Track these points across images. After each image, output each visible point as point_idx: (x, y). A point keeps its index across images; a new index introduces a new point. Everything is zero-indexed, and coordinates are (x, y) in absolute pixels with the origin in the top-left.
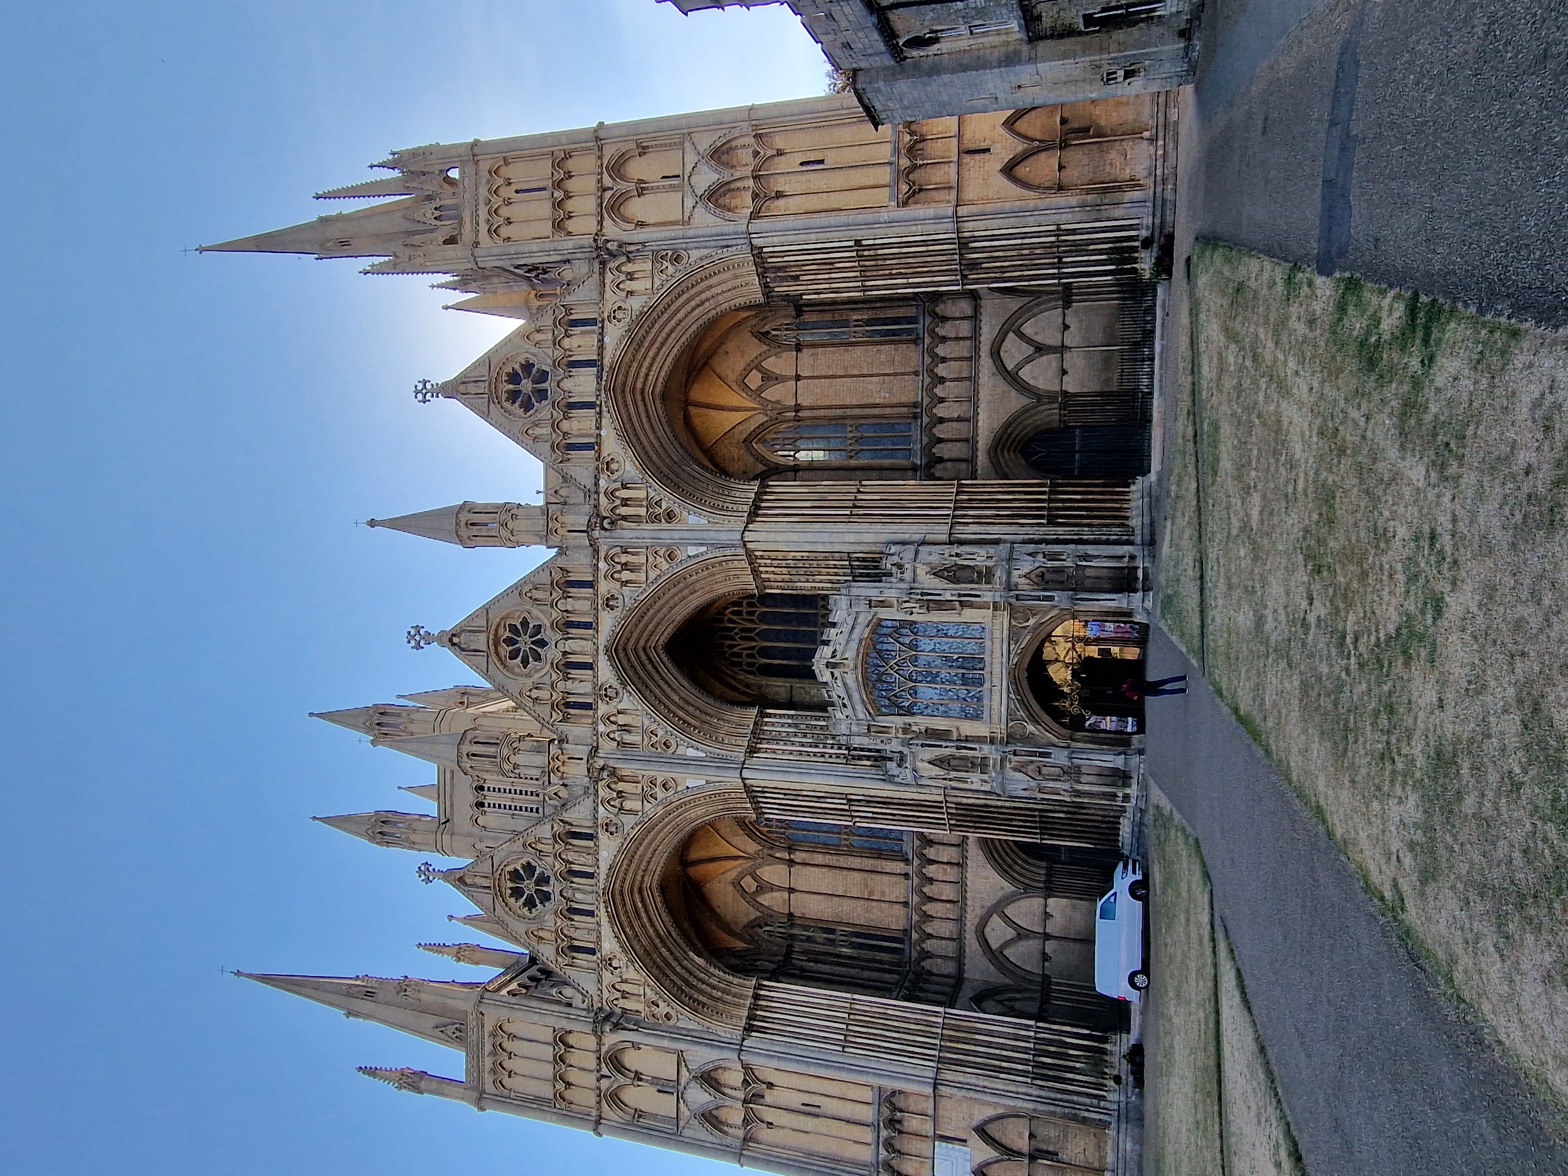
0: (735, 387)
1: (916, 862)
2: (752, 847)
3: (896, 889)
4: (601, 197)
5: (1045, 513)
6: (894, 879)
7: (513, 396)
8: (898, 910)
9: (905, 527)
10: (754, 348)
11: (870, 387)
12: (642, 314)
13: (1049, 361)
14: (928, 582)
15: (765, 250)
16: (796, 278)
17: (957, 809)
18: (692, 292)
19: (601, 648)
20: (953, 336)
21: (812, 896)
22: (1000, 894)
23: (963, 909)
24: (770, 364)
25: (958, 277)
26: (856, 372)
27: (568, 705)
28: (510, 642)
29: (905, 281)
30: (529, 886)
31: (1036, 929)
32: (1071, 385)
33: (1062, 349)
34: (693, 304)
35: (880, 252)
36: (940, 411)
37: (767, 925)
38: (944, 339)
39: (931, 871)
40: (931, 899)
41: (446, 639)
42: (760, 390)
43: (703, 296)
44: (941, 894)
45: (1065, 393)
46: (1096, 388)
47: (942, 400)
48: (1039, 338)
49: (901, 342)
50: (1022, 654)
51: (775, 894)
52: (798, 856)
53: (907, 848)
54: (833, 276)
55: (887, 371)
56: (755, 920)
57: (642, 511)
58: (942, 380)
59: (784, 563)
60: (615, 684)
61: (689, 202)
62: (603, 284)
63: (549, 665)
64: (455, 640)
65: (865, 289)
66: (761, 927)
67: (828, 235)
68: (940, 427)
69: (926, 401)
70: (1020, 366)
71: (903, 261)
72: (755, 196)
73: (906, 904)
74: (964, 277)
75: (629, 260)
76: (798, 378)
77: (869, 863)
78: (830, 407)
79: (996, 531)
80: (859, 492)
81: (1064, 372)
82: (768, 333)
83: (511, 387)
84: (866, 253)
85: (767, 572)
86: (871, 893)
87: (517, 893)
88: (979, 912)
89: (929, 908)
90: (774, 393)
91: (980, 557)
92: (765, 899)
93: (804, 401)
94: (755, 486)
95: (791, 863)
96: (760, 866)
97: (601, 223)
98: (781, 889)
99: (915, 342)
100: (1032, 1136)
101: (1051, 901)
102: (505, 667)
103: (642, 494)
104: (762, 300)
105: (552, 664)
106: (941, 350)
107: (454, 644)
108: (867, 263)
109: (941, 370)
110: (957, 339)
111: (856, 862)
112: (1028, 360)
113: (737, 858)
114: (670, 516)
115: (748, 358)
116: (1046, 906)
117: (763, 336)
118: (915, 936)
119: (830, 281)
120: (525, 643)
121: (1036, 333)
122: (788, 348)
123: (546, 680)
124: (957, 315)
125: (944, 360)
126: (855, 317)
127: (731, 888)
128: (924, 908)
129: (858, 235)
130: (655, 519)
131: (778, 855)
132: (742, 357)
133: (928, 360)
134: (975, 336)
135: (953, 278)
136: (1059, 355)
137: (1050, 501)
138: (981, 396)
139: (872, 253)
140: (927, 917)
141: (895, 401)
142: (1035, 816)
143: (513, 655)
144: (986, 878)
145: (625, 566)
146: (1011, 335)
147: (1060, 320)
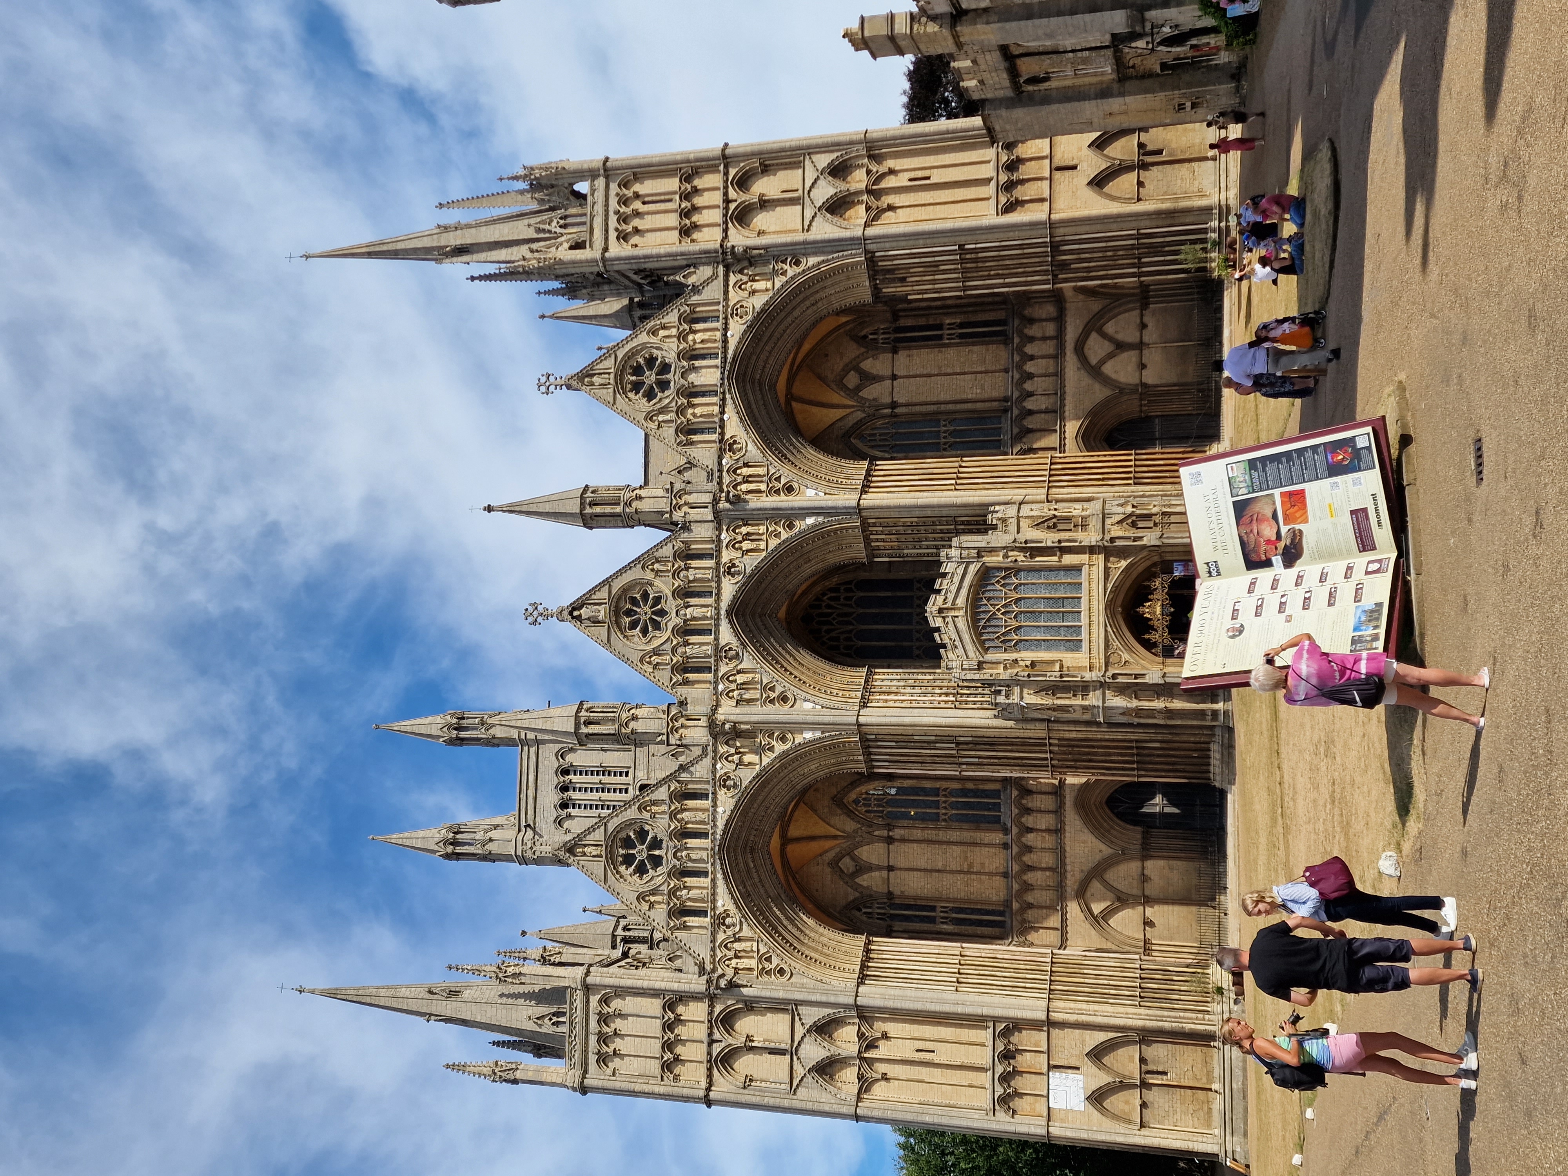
0: (834, 387)
1: (1015, 830)
2: (850, 825)
3: (994, 859)
4: (727, 208)
5: (1131, 475)
6: (993, 850)
7: (636, 387)
8: (998, 881)
9: (1007, 492)
10: (852, 351)
11: (962, 384)
12: (763, 310)
13: (1129, 358)
14: (1030, 534)
15: (877, 254)
16: (903, 280)
17: (1058, 746)
18: (808, 292)
19: (723, 612)
20: (1039, 335)
21: (911, 873)
22: (1098, 857)
23: (1063, 874)
24: (868, 365)
25: (1050, 277)
26: (949, 371)
27: (686, 670)
28: (629, 613)
29: (1001, 281)
30: (641, 852)
31: (1135, 892)
32: (1150, 377)
33: (1141, 345)
34: (808, 303)
35: (980, 255)
36: (1030, 404)
37: (866, 907)
38: (1032, 339)
39: (1030, 839)
40: (1030, 868)
41: (565, 613)
42: (859, 388)
43: (818, 296)
44: (1040, 863)
45: (1144, 385)
46: (1175, 380)
47: (1031, 394)
48: (1120, 337)
49: (993, 343)
50: (1116, 589)
51: (873, 874)
52: (897, 833)
53: (1006, 819)
54: (937, 277)
55: (979, 369)
56: (853, 901)
57: (763, 487)
58: (1030, 376)
59: (894, 529)
60: (735, 643)
61: (808, 214)
62: (726, 286)
63: (669, 630)
64: (576, 613)
65: (966, 288)
66: (860, 910)
67: (935, 240)
68: (1030, 418)
69: (1016, 394)
70: (1103, 362)
71: (1001, 263)
72: (868, 208)
73: (1005, 875)
74: (1055, 276)
75: (751, 264)
76: (894, 377)
77: (967, 835)
78: (926, 404)
79: (1088, 492)
80: (961, 466)
81: (1143, 366)
82: (865, 337)
83: (634, 378)
84: (968, 256)
85: (877, 540)
86: (971, 865)
87: (628, 860)
88: (1079, 876)
89: (1031, 877)
90: (871, 392)
91: (1076, 510)
92: (864, 880)
93: (900, 399)
94: (866, 463)
95: (890, 840)
96: (860, 845)
97: (726, 231)
98: (880, 868)
99: (1006, 343)
101: (1149, 864)
102: (625, 636)
103: (761, 471)
104: (870, 300)
105: (673, 631)
106: (1029, 349)
107: (573, 618)
108: (968, 265)
109: (1030, 367)
110: (1044, 339)
111: (954, 835)
112: (1110, 356)
113: (835, 837)
114: (789, 489)
115: (846, 360)
116: (1143, 868)
117: (862, 340)
118: (1015, 906)
119: (934, 282)
120: (645, 611)
121: (1116, 332)
122: (885, 351)
123: (668, 647)
124: (1044, 316)
125: (1032, 358)
126: (948, 321)
127: (829, 870)
128: (1025, 877)
129: (962, 240)
130: (777, 492)
131: (876, 833)
132: (841, 358)
133: (1017, 358)
134: (1060, 337)
135: (1045, 278)
136: (1137, 352)
137: (1136, 466)
138: (1067, 389)
139: (973, 256)
140: (1027, 887)
141: (986, 396)
142: (1131, 748)
143: (633, 625)
144: (1084, 842)
145: (747, 536)
146: (1094, 335)
147: (1138, 321)
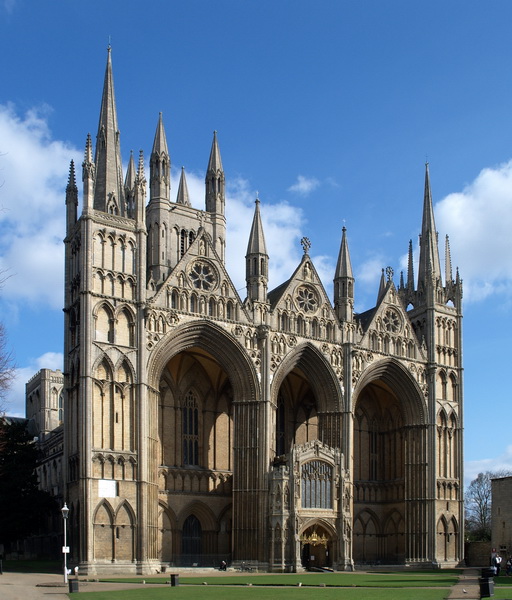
4: (445, 367)
7: (388, 314)
13: (361, 529)
15: (427, 430)
19: (309, 340)
28: (306, 292)
30: (202, 277)
33: (364, 534)
39: (180, 478)
49: (370, 474)
62: (421, 363)
70: (361, 519)
83: (391, 314)
84: (423, 467)
87: (198, 269)
96: (173, 392)
100: (123, 526)
103: (360, 369)
105: (300, 313)
111: (179, 441)
112: (362, 522)
114: (354, 380)
120: (307, 301)
121: (369, 525)
122: (369, 427)
132: (369, 408)
142: (254, 527)
143: (301, 293)
144: (180, 504)
145: (337, 358)
